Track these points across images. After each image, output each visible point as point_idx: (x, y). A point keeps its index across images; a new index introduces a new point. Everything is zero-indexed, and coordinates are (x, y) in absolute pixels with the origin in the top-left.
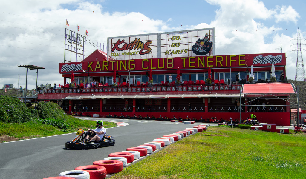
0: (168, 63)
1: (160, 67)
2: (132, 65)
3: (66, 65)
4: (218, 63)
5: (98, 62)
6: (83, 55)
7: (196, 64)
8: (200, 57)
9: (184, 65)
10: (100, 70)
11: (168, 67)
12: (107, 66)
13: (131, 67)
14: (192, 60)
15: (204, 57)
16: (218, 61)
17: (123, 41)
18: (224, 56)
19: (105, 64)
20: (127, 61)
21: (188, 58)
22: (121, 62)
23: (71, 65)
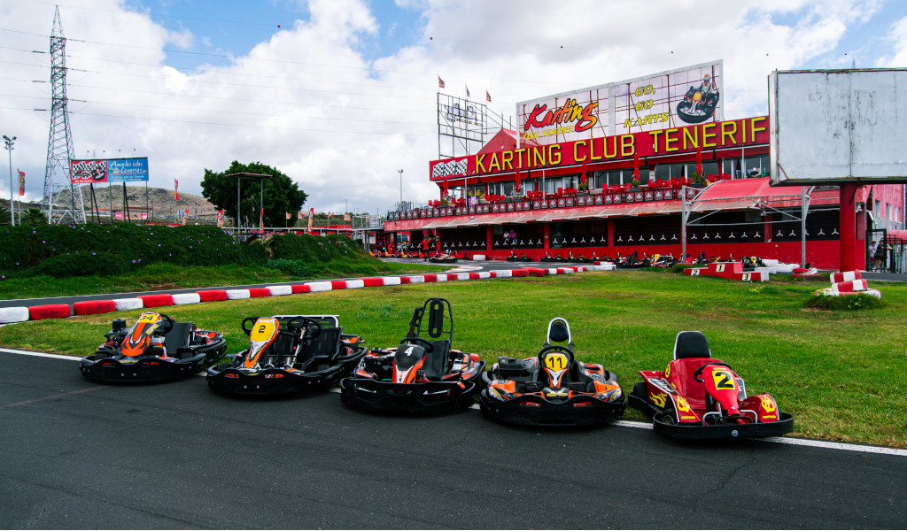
0: (623, 146)
1: (608, 154)
2: (556, 154)
3: (440, 164)
4: (727, 136)
5: (494, 155)
6: (482, 142)
7: (679, 144)
8: (688, 128)
9: (655, 146)
10: (499, 169)
11: (623, 154)
12: (511, 159)
13: (555, 158)
14: (671, 135)
15: (696, 128)
16: (727, 133)
17: (545, 106)
18: (739, 122)
19: (507, 156)
20: (547, 147)
21: (664, 131)
22: (536, 150)
23: (449, 164)
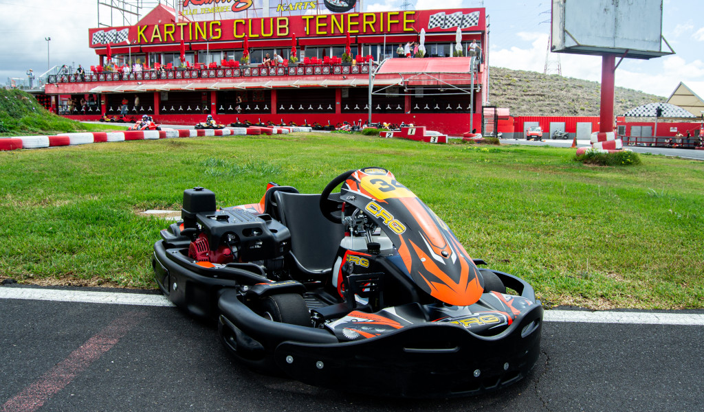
0: (279, 27)
1: (265, 33)
2: (216, 30)
3: (100, 32)
4: (367, 25)
5: (156, 27)
6: (138, 15)
7: (327, 28)
8: (336, 16)
9: (307, 29)
10: (161, 40)
11: (279, 34)
12: (173, 32)
13: (215, 34)
14: (321, 20)
15: (342, 16)
16: (368, 23)
18: (378, 14)
19: (169, 28)
20: (208, 23)
21: (315, 17)
22: (197, 26)
23: (109, 32)
